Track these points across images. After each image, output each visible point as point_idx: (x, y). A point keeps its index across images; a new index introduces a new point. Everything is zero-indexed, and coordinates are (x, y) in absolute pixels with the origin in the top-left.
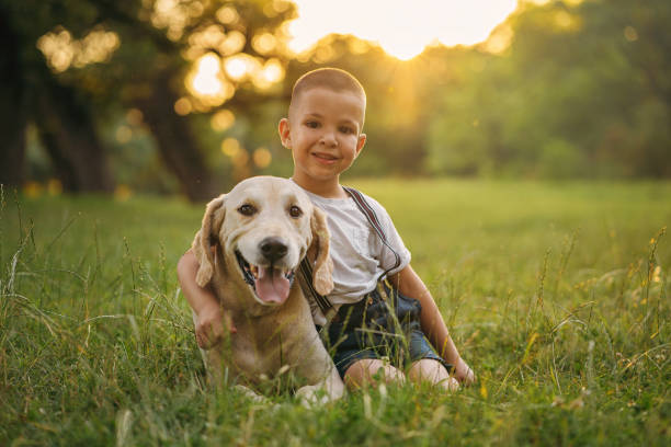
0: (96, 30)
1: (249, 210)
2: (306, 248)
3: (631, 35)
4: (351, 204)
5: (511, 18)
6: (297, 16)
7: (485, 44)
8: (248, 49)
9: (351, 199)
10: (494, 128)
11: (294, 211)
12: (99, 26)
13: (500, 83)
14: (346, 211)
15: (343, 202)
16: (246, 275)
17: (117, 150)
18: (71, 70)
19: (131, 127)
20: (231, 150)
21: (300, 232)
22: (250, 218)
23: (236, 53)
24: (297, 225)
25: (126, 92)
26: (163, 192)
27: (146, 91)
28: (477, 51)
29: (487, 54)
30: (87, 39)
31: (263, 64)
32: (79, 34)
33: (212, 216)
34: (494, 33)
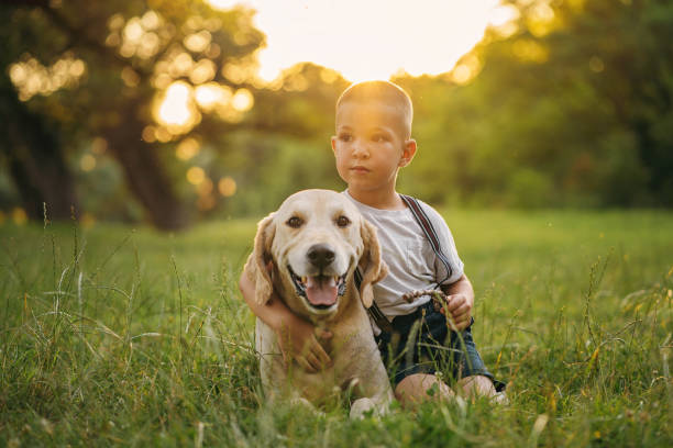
0: (64, 58)
1: (296, 222)
2: (357, 258)
3: (597, 67)
4: (407, 215)
5: (478, 48)
6: (265, 44)
7: (451, 74)
8: (219, 78)
9: (408, 209)
10: (461, 158)
11: (342, 221)
12: (67, 54)
13: (467, 112)
14: (401, 222)
15: (398, 213)
16: (298, 288)
17: (83, 177)
18: (38, 97)
19: (95, 155)
20: (197, 178)
21: (349, 241)
22: (297, 230)
23: (208, 81)
24: (346, 234)
25: (94, 121)
26: (128, 220)
27: (114, 119)
28: (442, 81)
29: (453, 84)
30: (55, 67)
31: (234, 93)
32: (47, 61)
33: (264, 234)
34: (459, 63)
